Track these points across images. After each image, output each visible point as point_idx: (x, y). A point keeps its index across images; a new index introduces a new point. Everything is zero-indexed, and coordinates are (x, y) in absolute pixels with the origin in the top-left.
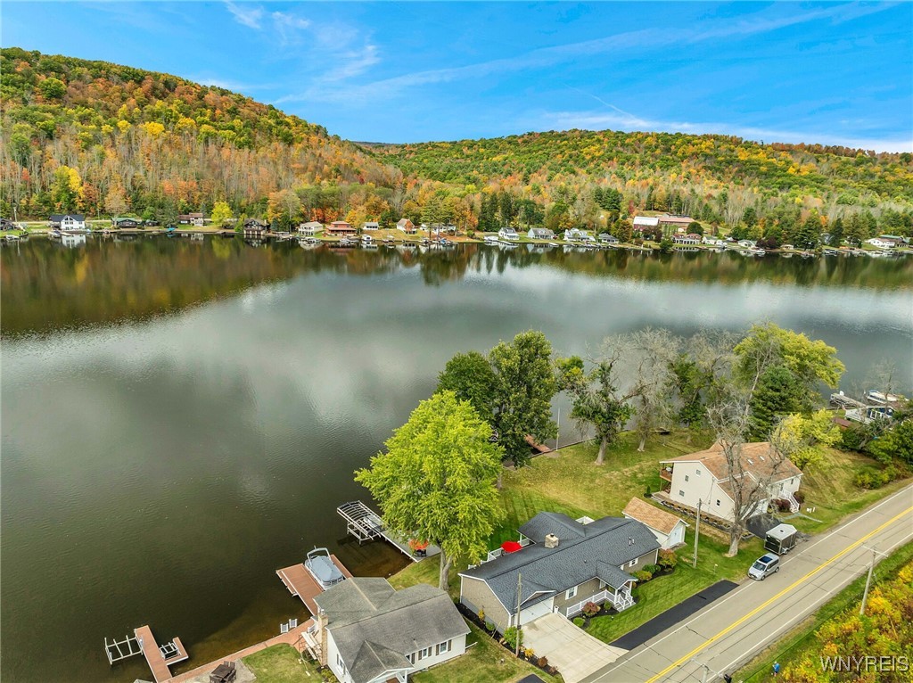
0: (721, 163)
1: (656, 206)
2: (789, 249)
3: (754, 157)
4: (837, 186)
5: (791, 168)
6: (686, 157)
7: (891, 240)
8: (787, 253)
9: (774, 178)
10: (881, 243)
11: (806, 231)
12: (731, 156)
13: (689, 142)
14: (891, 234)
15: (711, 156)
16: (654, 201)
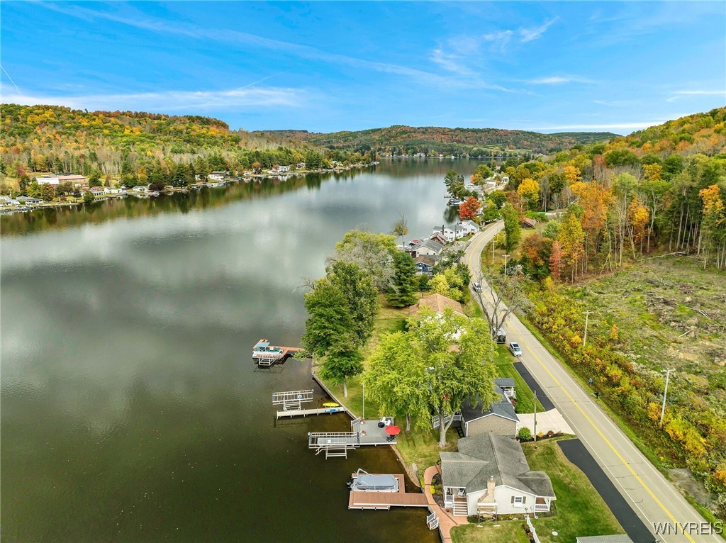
0: (69, 128)
1: (39, 168)
2: (171, 189)
3: (93, 123)
4: (164, 141)
5: (126, 130)
6: (37, 125)
7: (221, 174)
8: (169, 192)
9: (119, 138)
10: (216, 177)
11: (179, 174)
12: (74, 123)
13: (31, 112)
14: (216, 170)
15: (58, 123)
16: (35, 163)
